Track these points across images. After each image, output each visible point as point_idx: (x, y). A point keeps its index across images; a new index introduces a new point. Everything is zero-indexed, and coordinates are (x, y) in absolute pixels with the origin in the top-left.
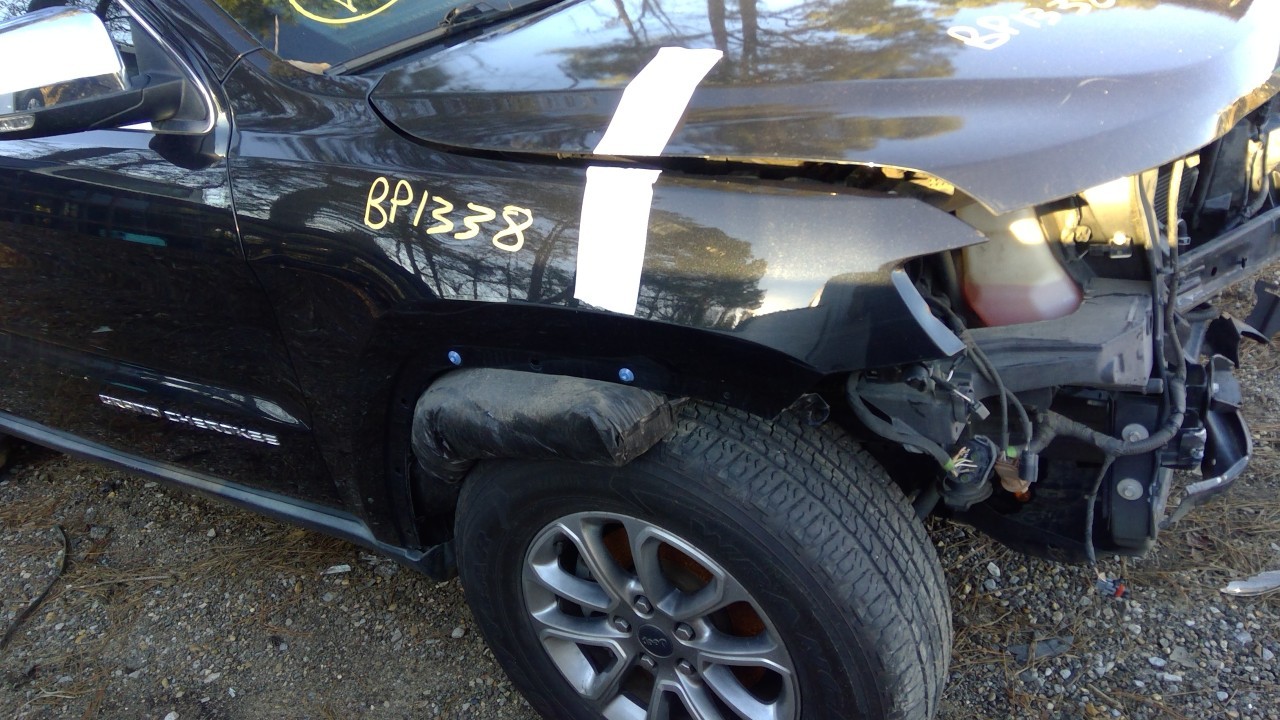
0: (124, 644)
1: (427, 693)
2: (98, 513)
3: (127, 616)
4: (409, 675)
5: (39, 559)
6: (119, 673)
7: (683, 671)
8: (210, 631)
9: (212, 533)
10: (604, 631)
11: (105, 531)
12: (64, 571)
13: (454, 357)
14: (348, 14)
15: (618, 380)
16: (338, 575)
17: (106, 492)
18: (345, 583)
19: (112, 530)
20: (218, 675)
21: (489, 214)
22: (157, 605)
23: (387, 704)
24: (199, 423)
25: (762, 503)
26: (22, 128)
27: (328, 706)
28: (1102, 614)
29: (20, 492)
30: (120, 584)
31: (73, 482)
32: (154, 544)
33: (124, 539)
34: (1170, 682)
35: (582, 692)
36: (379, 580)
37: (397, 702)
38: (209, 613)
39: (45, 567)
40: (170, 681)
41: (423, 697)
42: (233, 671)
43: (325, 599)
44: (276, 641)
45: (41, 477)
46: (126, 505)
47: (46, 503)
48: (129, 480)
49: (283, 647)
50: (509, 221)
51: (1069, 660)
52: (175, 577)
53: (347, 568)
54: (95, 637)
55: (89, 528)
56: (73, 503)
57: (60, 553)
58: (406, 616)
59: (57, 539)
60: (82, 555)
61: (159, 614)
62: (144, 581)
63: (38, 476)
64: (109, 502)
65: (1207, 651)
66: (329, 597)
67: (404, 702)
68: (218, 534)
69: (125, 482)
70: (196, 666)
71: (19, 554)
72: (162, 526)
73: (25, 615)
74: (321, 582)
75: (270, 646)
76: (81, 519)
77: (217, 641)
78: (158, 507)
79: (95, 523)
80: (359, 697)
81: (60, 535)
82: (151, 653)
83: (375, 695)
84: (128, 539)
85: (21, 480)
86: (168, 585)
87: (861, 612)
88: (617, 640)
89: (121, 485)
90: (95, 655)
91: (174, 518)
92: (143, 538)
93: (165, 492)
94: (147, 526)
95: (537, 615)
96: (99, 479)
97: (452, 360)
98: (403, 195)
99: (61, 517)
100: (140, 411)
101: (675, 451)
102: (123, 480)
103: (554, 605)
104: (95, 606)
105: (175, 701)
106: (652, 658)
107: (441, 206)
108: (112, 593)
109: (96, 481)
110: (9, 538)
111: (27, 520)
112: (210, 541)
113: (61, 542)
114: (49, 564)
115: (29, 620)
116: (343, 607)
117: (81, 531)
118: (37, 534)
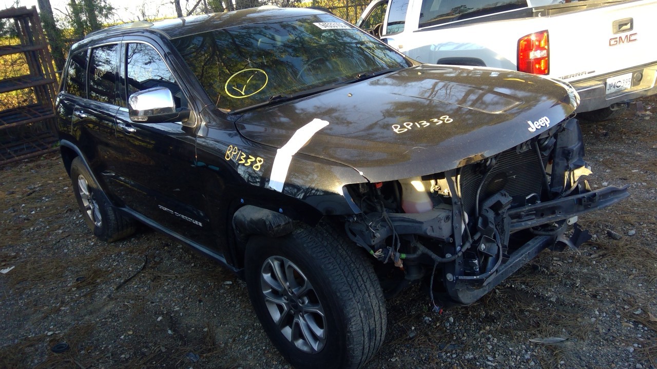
0: (154, 295)
1: (240, 325)
2: (160, 253)
3: (157, 286)
4: (237, 318)
5: (136, 265)
6: (149, 303)
7: (300, 315)
8: (181, 295)
9: (193, 265)
10: (282, 300)
11: (160, 259)
12: (142, 270)
14: (242, 95)
15: (279, 212)
16: (227, 285)
17: (164, 246)
18: (228, 287)
19: (162, 259)
20: (179, 309)
21: (253, 159)
22: (168, 285)
23: (226, 326)
24: (183, 217)
25: (314, 256)
26: (144, 120)
27: (208, 322)
28: (480, 340)
29: (137, 242)
30: (158, 276)
31: (155, 242)
32: (174, 266)
34: (489, 365)
35: (275, 322)
36: (239, 288)
37: (230, 326)
38: (183, 290)
39: (137, 267)
40: (163, 308)
41: (238, 326)
42: (184, 308)
43: (221, 291)
44: (200, 301)
46: (169, 252)
47: (144, 247)
48: (173, 243)
49: (202, 304)
50: (257, 161)
51: (458, 352)
52: (176, 277)
53: (231, 283)
54: (146, 291)
55: (155, 257)
56: (153, 249)
57: (143, 264)
58: (243, 301)
60: (150, 265)
61: (168, 287)
62: (166, 277)
63: (145, 238)
64: (164, 250)
65: (511, 358)
66: (222, 291)
67: (232, 326)
68: (194, 266)
70: (173, 305)
71: (131, 262)
72: (178, 260)
73: (126, 282)
74: (221, 286)
75: (198, 303)
76: (153, 254)
77: (182, 299)
78: (179, 254)
79: (158, 256)
80: (219, 322)
81: (145, 258)
82: (161, 299)
83: (224, 323)
84: (166, 263)
85: (138, 239)
86: (173, 279)
87: (338, 294)
88: (284, 303)
89: (170, 245)
90: (144, 297)
91: (183, 258)
92: (171, 263)
93: (183, 249)
94: (173, 260)
95: (265, 292)
97: (242, 202)
98: (235, 151)
99: (147, 253)
100: (169, 211)
101: (294, 237)
102: (171, 243)
103: (270, 290)
104: (149, 282)
105: (163, 314)
106: (294, 311)
107: (243, 155)
108: (155, 279)
109: (162, 243)
110: (129, 257)
111: (136, 252)
112: (192, 267)
113: (145, 260)
114: (139, 267)
115: (127, 283)
116: (225, 295)
117: (152, 258)
118: (138, 257)
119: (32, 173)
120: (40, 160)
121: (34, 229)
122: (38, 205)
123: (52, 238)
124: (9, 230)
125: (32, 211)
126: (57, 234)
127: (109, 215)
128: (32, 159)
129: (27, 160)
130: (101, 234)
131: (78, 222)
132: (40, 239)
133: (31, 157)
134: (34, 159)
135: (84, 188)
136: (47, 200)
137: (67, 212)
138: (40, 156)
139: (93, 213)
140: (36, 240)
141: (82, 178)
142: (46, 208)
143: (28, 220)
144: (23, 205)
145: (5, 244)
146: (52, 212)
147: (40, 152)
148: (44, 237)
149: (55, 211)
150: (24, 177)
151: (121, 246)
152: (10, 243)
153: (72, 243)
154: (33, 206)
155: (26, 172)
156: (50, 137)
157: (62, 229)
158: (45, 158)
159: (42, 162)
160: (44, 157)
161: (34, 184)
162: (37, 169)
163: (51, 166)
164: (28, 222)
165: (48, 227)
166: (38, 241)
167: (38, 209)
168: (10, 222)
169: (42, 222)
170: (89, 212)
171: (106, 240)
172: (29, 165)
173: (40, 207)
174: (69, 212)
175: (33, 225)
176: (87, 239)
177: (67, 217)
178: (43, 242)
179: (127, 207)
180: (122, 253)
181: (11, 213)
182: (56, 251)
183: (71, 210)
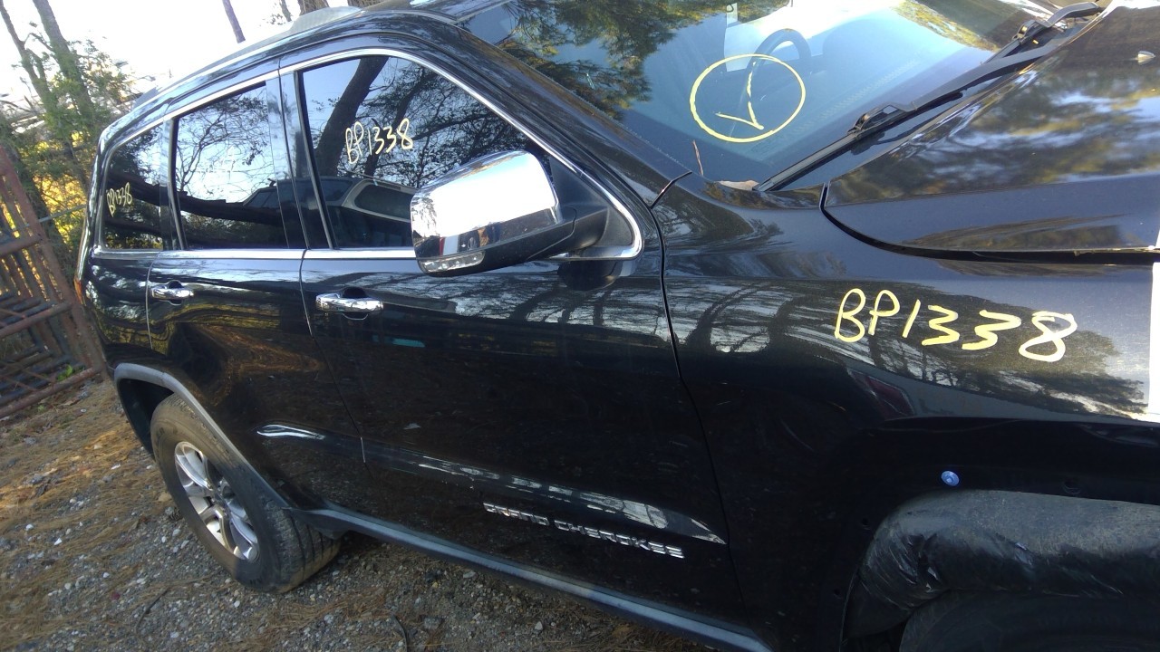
2: (426, 602)
9: (539, 626)
11: (437, 622)
13: (950, 477)
14: (757, 132)
17: (430, 582)
19: (443, 621)
21: (1012, 322)
24: (592, 533)
26: (471, 264)
29: (350, 582)
31: (397, 572)
32: (485, 636)
33: (456, 630)
45: (368, 568)
46: (450, 595)
47: (376, 593)
48: (447, 569)
50: (1042, 327)
55: (421, 618)
56: (401, 593)
57: (401, 643)
59: (395, 630)
60: (421, 646)
63: (365, 567)
64: (434, 593)
68: (544, 627)
69: (445, 573)
71: (364, 644)
72: (489, 618)
76: (412, 612)
78: (481, 598)
79: (425, 613)
81: (396, 625)
84: (460, 631)
85: (350, 571)
89: (442, 576)
91: (499, 609)
92: (473, 630)
93: (484, 584)
94: (475, 617)
96: (421, 570)
97: (949, 481)
98: (886, 304)
99: (393, 607)
100: (526, 519)
102: (442, 571)
107: (937, 315)
109: (418, 572)
110: (351, 628)
111: (364, 609)
112: (539, 635)
113: (399, 632)
117: (414, 621)
118: (376, 624)
119: (29, 446)
120: (36, 412)
121: (73, 586)
122: (65, 520)
123: (127, 605)
124: (13, 597)
125: (55, 539)
126: (135, 591)
127: (279, 532)
128: (21, 412)
129: (8, 418)
130: (256, 577)
131: (175, 549)
132: (97, 611)
133: (14, 412)
134: (24, 412)
135: (194, 472)
136: (81, 503)
137: (138, 527)
138: (35, 403)
139: (228, 528)
140: (88, 615)
141: (187, 450)
142: (85, 524)
143: (51, 562)
144: (29, 526)
145: (15, 642)
146: (103, 533)
147: (33, 396)
148: (105, 604)
149: (109, 528)
150: (12, 457)
151: (312, 597)
152: (25, 636)
153: (184, 610)
154: (53, 525)
155: (13, 444)
156: (43, 359)
157: (143, 576)
158: (48, 406)
159: (44, 415)
160: (45, 405)
161: (38, 469)
162: (36, 434)
163: (66, 422)
164: (54, 570)
165: (106, 575)
166: (94, 618)
167: (68, 531)
168: (8, 577)
169: (86, 562)
170: (213, 528)
171: (273, 591)
172: (15, 427)
173: (72, 526)
174: (144, 527)
175: (67, 575)
176: (219, 593)
177: (144, 538)
178: (108, 618)
179: (331, 505)
180: (329, 619)
181: (6, 551)
182: (150, 639)
183: (146, 520)
